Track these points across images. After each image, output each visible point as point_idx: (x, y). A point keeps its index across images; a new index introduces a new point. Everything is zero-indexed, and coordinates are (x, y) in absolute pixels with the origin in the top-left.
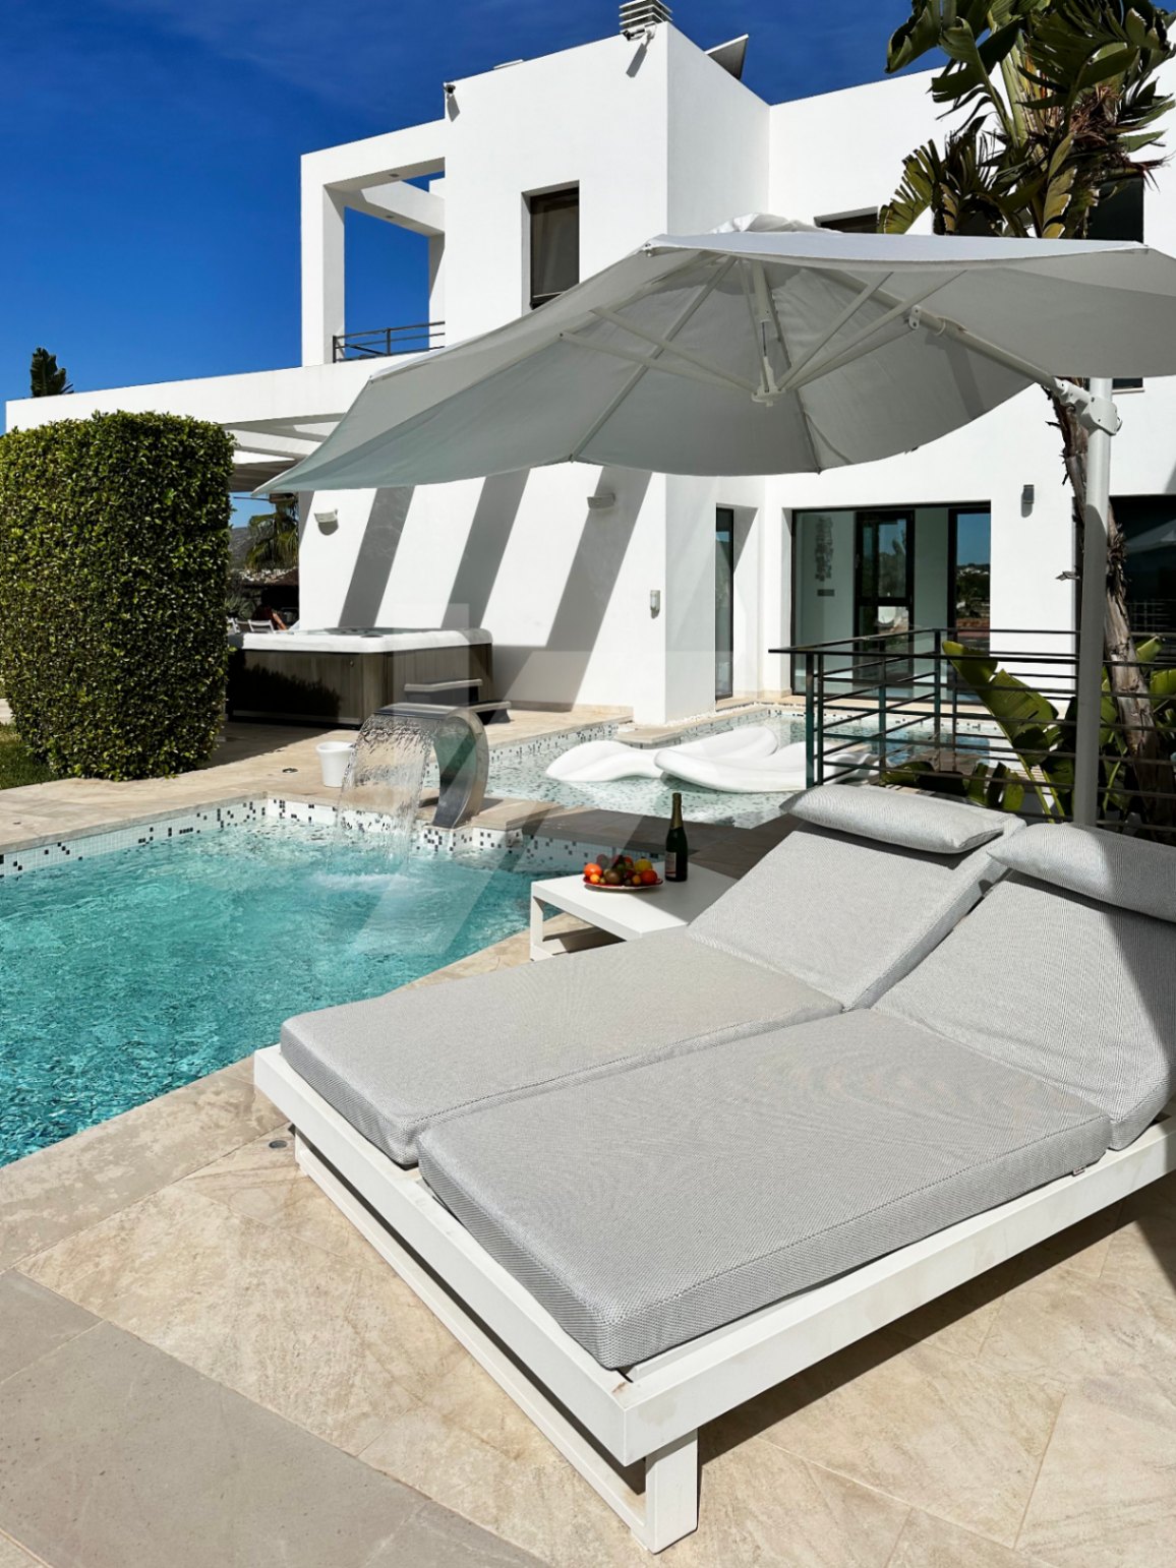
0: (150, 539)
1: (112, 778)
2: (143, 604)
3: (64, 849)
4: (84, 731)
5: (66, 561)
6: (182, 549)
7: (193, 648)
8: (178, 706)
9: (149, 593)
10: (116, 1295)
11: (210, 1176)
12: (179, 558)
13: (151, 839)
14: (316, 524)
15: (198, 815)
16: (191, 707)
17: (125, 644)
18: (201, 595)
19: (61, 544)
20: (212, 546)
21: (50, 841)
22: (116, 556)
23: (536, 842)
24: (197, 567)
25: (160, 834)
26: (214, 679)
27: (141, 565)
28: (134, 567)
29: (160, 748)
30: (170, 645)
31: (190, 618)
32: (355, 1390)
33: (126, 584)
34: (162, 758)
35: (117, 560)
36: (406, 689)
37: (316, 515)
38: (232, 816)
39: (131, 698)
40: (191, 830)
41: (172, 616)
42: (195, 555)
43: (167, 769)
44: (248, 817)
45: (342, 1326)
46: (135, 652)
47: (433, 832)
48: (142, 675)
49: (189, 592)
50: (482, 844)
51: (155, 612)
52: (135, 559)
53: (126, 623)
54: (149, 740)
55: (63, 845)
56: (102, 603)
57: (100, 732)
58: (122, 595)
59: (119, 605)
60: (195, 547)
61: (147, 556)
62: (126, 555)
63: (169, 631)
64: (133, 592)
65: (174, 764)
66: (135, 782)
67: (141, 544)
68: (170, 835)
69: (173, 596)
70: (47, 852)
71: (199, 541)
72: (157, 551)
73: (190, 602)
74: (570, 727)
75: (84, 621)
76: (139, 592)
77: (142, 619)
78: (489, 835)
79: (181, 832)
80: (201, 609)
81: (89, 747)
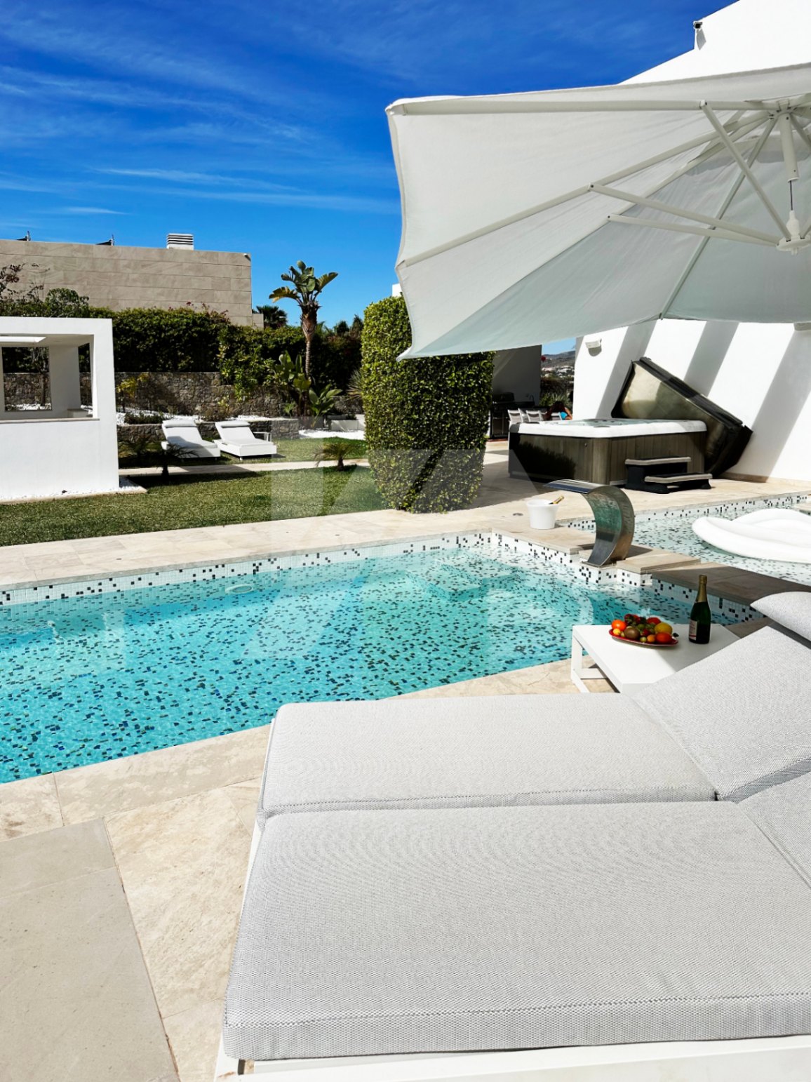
0: (432, 369)
1: (410, 511)
2: (427, 409)
3: (356, 552)
4: (394, 483)
5: (386, 383)
6: (454, 374)
7: (460, 436)
8: (449, 471)
9: (431, 402)
10: (135, 852)
11: (245, 787)
12: (452, 380)
13: (412, 551)
14: (587, 350)
15: (443, 539)
16: (458, 471)
17: (415, 433)
18: (466, 403)
19: (384, 373)
20: (475, 372)
21: (348, 547)
22: (411, 380)
23: (662, 585)
24: (464, 386)
25: (418, 549)
26: (474, 455)
27: (426, 385)
28: (421, 387)
29: (438, 496)
30: (444, 434)
31: (458, 417)
32: (201, 970)
33: (417, 397)
34: (439, 501)
35: (411, 382)
36: (626, 463)
37: (587, 344)
38: (467, 542)
39: (419, 465)
40: (439, 547)
41: (446, 417)
42: (462, 378)
43: (442, 508)
44: (478, 543)
45: (231, 920)
46: (422, 438)
47: (585, 568)
48: (425, 452)
49: (458, 401)
50: (623, 580)
51: (434, 414)
52: (422, 382)
53: (415, 421)
54: (430, 490)
55: (355, 550)
56: (403, 409)
57: (402, 484)
58: (413, 404)
59: (412, 410)
60: (463, 373)
61: (431, 379)
62: (416, 379)
63: (443, 425)
64: (421, 402)
65: (447, 505)
66: (422, 514)
67: (426, 373)
68: (424, 549)
69: (447, 404)
70: (345, 554)
71: (466, 369)
72: (437, 377)
73: (459, 407)
74: (759, 495)
75: (394, 419)
76: (425, 402)
77: (426, 418)
78: (628, 576)
79: (431, 548)
80: (466, 411)
81: (398, 493)
